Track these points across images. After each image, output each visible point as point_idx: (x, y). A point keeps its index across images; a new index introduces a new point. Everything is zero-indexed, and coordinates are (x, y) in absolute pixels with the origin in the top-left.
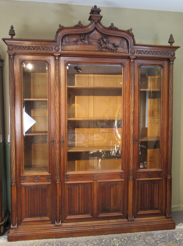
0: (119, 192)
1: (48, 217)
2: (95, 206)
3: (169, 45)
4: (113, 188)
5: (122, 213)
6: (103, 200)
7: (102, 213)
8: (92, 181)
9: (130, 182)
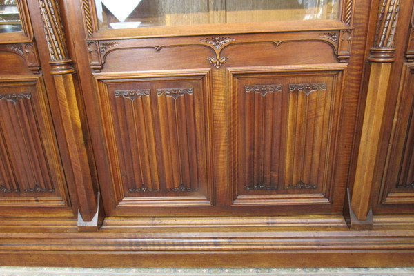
0: (320, 118)
1: (59, 195)
2: (222, 167)
4: (296, 99)
5: (325, 197)
6: (252, 149)
7: (248, 193)
8: (205, 70)
9: (378, 72)
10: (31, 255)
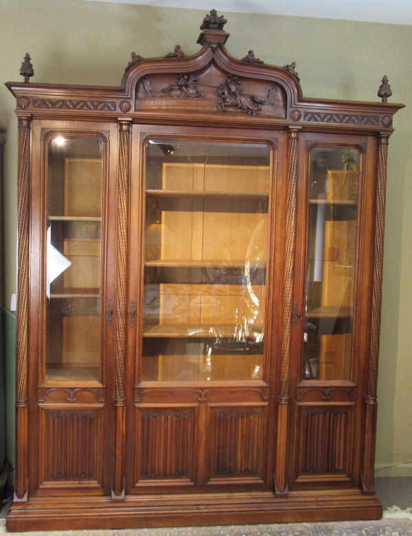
0: (256, 431)
1: (95, 480)
2: (201, 460)
3: (379, 100)
4: (243, 420)
5: (262, 479)
6: (219, 448)
7: (216, 477)
8: (196, 405)
9: (282, 409)
10: (79, 520)
